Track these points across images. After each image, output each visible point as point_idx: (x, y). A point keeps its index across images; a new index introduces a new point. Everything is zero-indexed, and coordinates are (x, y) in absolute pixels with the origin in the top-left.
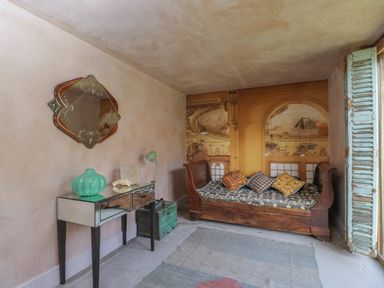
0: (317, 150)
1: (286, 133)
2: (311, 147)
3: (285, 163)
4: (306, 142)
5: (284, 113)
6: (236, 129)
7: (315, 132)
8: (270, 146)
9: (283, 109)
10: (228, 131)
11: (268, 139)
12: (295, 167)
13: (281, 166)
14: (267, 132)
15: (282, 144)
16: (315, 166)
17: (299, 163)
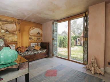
0: (40, 39)
1: (34, 35)
2: (39, 39)
3: (34, 43)
4: (39, 37)
5: (34, 30)
6: (20, 32)
7: (40, 35)
8: (30, 38)
9: (34, 29)
10: (16, 33)
11: (30, 36)
12: (36, 43)
13: (33, 44)
14: (30, 34)
15: (33, 38)
16: (40, 43)
17: (37, 43)
